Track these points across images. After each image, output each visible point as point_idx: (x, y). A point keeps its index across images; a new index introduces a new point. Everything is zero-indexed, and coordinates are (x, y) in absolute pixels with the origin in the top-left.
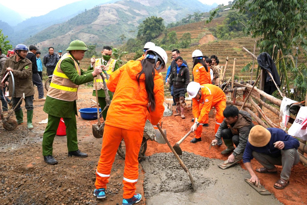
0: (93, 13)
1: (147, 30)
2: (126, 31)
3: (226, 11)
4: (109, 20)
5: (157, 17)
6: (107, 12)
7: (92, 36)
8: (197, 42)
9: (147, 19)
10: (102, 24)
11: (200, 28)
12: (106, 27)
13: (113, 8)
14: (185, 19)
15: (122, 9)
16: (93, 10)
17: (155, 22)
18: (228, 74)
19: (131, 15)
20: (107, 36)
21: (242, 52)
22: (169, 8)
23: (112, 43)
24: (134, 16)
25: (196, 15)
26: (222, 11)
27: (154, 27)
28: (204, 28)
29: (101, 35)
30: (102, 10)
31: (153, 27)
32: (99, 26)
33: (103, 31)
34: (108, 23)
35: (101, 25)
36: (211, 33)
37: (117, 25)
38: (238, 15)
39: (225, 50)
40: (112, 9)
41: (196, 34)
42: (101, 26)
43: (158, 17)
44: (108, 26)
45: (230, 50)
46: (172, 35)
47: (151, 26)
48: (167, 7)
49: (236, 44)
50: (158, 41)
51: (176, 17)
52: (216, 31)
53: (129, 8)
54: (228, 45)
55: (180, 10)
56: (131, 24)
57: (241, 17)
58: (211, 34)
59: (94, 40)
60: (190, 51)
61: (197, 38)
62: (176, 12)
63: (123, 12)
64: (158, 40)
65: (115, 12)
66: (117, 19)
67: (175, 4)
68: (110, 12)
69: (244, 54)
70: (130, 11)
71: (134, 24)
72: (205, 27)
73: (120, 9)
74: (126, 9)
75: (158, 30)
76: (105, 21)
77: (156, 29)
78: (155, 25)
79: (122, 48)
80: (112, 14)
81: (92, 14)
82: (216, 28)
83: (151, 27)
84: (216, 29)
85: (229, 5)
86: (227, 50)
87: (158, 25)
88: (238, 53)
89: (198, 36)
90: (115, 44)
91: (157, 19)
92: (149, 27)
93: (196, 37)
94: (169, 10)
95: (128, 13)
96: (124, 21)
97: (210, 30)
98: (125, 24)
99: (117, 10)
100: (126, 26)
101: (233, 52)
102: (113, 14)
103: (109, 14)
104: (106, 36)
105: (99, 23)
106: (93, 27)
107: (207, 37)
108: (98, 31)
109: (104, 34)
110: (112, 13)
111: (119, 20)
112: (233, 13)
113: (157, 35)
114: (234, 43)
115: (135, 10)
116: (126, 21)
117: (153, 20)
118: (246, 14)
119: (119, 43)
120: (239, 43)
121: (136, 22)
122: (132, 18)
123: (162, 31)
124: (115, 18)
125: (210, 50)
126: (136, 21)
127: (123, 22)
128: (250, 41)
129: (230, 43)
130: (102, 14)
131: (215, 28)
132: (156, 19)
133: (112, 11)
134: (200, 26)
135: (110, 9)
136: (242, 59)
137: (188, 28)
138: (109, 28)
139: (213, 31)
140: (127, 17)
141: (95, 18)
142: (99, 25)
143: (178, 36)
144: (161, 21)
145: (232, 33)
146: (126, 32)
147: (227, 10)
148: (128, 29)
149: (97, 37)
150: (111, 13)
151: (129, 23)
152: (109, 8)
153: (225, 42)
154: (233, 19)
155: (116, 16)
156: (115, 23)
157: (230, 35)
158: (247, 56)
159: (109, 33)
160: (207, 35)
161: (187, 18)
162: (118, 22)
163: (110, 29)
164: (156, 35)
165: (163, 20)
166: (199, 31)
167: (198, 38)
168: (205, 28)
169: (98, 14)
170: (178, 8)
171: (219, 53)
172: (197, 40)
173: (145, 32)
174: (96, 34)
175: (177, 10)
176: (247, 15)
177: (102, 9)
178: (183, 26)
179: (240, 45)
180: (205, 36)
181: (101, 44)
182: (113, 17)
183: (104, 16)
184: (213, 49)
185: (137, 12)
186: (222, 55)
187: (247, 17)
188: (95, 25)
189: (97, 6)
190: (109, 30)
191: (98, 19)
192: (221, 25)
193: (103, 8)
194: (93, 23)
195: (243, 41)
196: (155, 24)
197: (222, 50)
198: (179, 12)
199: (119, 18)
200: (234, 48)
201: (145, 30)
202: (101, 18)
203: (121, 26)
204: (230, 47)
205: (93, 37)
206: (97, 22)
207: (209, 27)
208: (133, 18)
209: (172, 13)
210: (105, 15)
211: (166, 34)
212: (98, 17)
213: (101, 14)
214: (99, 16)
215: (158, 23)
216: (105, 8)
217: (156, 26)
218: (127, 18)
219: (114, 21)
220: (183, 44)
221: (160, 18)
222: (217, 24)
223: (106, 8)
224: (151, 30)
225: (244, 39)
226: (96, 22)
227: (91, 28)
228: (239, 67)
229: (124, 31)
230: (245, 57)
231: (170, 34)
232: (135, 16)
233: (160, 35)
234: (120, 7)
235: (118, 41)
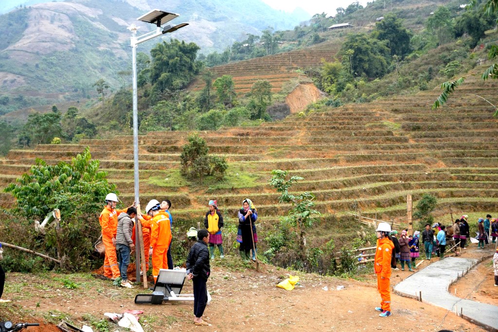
0: (12, 22)
1: (162, 71)
2: (95, 68)
3: (333, 30)
4: (53, 40)
5: (185, 42)
6: (46, 23)
7: (10, 77)
8: (283, 102)
9: (162, 46)
10: (36, 50)
11: (283, 69)
12: (44, 57)
13: (62, 13)
14: (240, 45)
15: (85, 15)
16: (11, 15)
17: (181, 53)
18: (391, 186)
19: (106, 29)
20: (48, 79)
21: (402, 131)
22: (195, 15)
23: (61, 96)
24: (114, 32)
25: (267, 37)
26: (325, 29)
27: (178, 65)
28: (293, 68)
29: (33, 75)
30: (35, 18)
31: (175, 64)
32: (28, 54)
33: (37, 66)
34: (50, 47)
35: (33, 53)
36: (311, 81)
37: (72, 53)
38: (369, 41)
39: (366, 126)
40: (59, 15)
41: (277, 83)
42: (32, 55)
43: (187, 43)
44: (51, 55)
45: (376, 127)
46: (222, 85)
47: (171, 61)
48: (192, 14)
49: (386, 112)
50: (188, 96)
51: (214, 36)
52: (322, 77)
53: (101, 13)
54: (370, 114)
55: (223, 22)
56: (106, 52)
57: (375, 46)
58: (310, 83)
59: (15, 88)
60: (290, 129)
61: (280, 93)
62: (212, 26)
63: (88, 23)
64: (188, 94)
65: (68, 23)
66: (72, 39)
67: (209, 9)
68: (55, 23)
69: (407, 136)
70: (104, 20)
71: (114, 51)
72: (295, 66)
73: (80, 16)
74: (94, 17)
75: (187, 71)
76: (43, 42)
77: (184, 68)
78: (180, 61)
79: (99, 111)
80: (59, 27)
81: (11, 25)
82: (321, 69)
83: (172, 63)
84: (321, 71)
85: (338, 16)
86: (371, 127)
87: (188, 60)
88: (396, 134)
89: (283, 88)
90: (69, 99)
91: (184, 47)
92: (166, 64)
93: (278, 89)
94: (196, 20)
95: (98, 26)
96: (89, 45)
97: (309, 74)
98: (92, 51)
99: (73, 18)
100: (94, 55)
101: (384, 130)
102: (63, 27)
103: (52, 25)
104: (45, 77)
105: (29, 47)
106: (12, 57)
107: (302, 90)
108: (26, 65)
109: (40, 73)
110: (60, 24)
111: (78, 42)
112: (357, 38)
113: (186, 82)
114: (383, 111)
115: (116, 19)
116: (93, 43)
117: (177, 49)
118: (383, 39)
119: (78, 96)
120: (392, 110)
121: (119, 46)
122: (108, 37)
123: (197, 73)
124: (68, 37)
125: (334, 128)
126: (120, 44)
127: (86, 47)
128: (415, 106)
129: (374, 111)
130: (35, 25)
131: (318, 70)
132: (182, 46)
133: (61, 20)
134: (283, 64)
135: (55, 14)
136: (408, 148)
137: (257, 67)
138: (53, 59)
139: (315, 75)
140: (97, 34)
141: (18, 34)
142: (27, 52)
143: (237, 86)
144: (194, 51)
145: (361, 82)
146: (96, 71)
147: (336, 28)
148: (99, 62)
149: (21, 79)
150: (57, 23)
151: (102, 48)
152: (54, 12)
153: (362, 109)
154: (359, 51)
155: (70, 31)
156: (66, 48)
157: (356, 86)
158: (416, 141)
159: (54, 72)
160: (303, 85)
161: (244, 43)
162: (74, 46)
163: (54, 62)
164: (183, 83)
165: (198, 48)
166: (284, 75)
167: (284, 91)
168: (297, 69)
169: (24, 25)
170: (216, 16)
171: (356, 135)
172: (281, 96)
173: (157, 76)
174: (20, 74)
175: (215, 20)
176: (386, 41)
177: (33, 13)
178: (245, 63)
179: (396, 115)
180: (297, 88)
181: (34, 98)
182: (63, 34)
183: (39, 30)
184: (340, 124)
185: (121, 22)
186: (364, 140)
187: (387, 46)
188: (17, 53)
189: (21, 6)
190: (52, 63)
191: (26, 37)
192: (332, 64)
193: (37, 12)
194: (11, 47)
195: (399, 105)
196: (181, 57)
197: (361, 128)
198: (220, 25)
199: (78, 38)
200: (385, 123)
201: (158, 72)
202: (32, 35)
203: (83, 54)
204: (376, 120)
205: (13, 81)
206: (23, 43)
207: (304, 67)
208: (110, 36)
209: (203, 28)
210: (43, 28)
211: (209, 83)
212: (25, 33)
213: (33, 24)
214: (27, 30)
215: (188, 55)
216: (41, 11)
217: (183, 63)
218: (96, 36)
219: (66, 43)
220: (254, 107)
221: (191, 44)
222: (323, 60)
223: (45, 13)
224: (172, 71)
225: (401, 100)
226: (20, 45)
227: (7, 58)
228: (408, 167)
229: (91, 68)
230: (412, 142)
231: (220, 83)
232: (117, 33)
233: (192, 82)
234: (79, 10)
235: (76, 91)
